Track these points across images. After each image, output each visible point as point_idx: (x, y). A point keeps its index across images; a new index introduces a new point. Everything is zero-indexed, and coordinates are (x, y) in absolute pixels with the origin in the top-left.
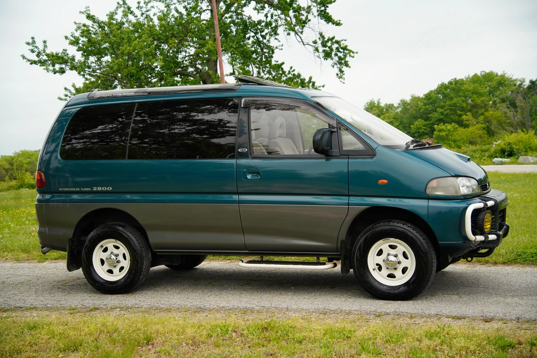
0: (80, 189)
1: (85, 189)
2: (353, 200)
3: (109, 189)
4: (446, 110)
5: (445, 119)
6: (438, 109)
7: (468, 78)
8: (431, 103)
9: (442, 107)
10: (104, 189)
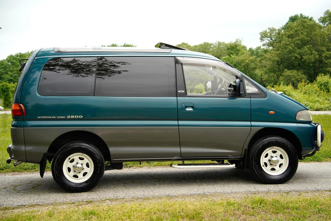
0: (56, 117)
1: (60, 117)
2: (253, 123)
3: (81, 117)
4: (14, 74)
5: (14, 80)
6: (9, 72)
7: (27, 53)
8: (3, 68)
9: (12, 71)
10: (77, 117)
